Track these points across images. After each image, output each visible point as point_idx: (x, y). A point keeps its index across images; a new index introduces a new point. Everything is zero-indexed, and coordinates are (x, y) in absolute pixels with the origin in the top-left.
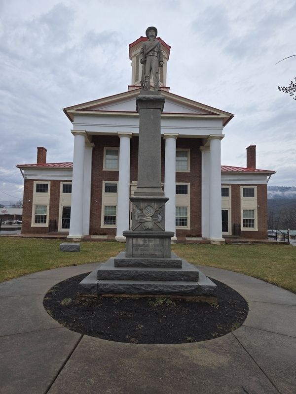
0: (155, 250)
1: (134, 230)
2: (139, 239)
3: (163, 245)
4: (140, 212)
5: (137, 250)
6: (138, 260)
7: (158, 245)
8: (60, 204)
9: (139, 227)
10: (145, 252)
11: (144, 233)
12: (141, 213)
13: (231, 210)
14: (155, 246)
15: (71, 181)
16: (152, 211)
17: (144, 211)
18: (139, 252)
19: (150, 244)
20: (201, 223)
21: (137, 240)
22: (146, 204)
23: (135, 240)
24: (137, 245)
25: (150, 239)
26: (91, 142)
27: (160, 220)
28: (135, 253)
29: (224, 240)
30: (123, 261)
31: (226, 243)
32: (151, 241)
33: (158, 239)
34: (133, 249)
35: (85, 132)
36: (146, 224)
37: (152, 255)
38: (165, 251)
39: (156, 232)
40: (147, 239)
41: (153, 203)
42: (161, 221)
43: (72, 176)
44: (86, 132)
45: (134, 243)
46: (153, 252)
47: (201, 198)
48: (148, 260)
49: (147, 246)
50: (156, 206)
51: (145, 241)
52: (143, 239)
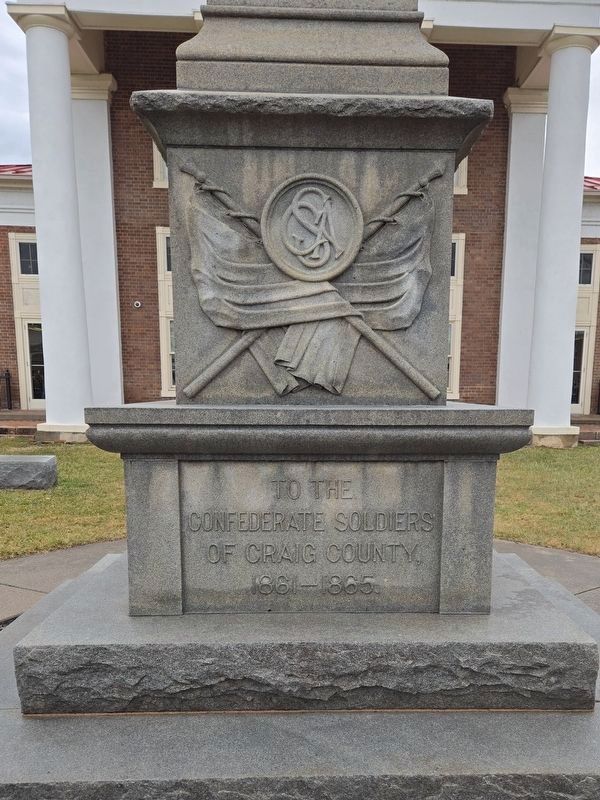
0: (367, 554)
1: (194, 397)
2: (233, 472)
3: (433, 519)
4: (236, 239)
5: (222, 555)
6: (224, 654)
7: (391, 519)
8: (17, 314)
9: (236, 374)
10: (285, 569)
11: (273, 417)
12: (244, 252)
13: (593, 330)
14: (365, 521)
15: (32, 230)
16: (342, 231)
17: (277, 234)
18: (240, 575)
19: (329, 506)
20: (494, 376)
21: (217, 477)
22: (284, 167)
23: (197, 477)
24: (220, 521)
25: (325, 470)
26: (101, 72)
27: (405, 310)
28: (206, 577)
29: (576, 430)
30: (92, 662)
31: (581, 440)
32: (332, 486)
33: (392, 471)
34: (193, 544)
35: (62, 12)
36: (286, 347)
37: (344, 590)
38: (446, 561)
39: (375, 413)
40: (298, 471)
41: (348, 160)
42: (417, 317)
43: (31, 211)
44: (68, 12)
45: (197, 500)
46: (349, 572)
47: (498, 292)
48: (307, 651)
49: (306, 521)
50: (371, 181)
51: (283, 488)
52: (267, 470)
